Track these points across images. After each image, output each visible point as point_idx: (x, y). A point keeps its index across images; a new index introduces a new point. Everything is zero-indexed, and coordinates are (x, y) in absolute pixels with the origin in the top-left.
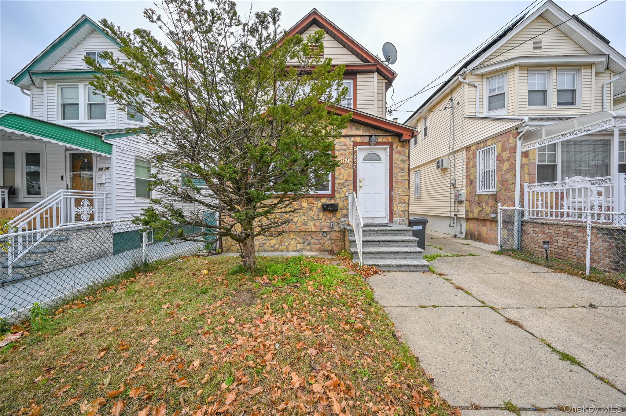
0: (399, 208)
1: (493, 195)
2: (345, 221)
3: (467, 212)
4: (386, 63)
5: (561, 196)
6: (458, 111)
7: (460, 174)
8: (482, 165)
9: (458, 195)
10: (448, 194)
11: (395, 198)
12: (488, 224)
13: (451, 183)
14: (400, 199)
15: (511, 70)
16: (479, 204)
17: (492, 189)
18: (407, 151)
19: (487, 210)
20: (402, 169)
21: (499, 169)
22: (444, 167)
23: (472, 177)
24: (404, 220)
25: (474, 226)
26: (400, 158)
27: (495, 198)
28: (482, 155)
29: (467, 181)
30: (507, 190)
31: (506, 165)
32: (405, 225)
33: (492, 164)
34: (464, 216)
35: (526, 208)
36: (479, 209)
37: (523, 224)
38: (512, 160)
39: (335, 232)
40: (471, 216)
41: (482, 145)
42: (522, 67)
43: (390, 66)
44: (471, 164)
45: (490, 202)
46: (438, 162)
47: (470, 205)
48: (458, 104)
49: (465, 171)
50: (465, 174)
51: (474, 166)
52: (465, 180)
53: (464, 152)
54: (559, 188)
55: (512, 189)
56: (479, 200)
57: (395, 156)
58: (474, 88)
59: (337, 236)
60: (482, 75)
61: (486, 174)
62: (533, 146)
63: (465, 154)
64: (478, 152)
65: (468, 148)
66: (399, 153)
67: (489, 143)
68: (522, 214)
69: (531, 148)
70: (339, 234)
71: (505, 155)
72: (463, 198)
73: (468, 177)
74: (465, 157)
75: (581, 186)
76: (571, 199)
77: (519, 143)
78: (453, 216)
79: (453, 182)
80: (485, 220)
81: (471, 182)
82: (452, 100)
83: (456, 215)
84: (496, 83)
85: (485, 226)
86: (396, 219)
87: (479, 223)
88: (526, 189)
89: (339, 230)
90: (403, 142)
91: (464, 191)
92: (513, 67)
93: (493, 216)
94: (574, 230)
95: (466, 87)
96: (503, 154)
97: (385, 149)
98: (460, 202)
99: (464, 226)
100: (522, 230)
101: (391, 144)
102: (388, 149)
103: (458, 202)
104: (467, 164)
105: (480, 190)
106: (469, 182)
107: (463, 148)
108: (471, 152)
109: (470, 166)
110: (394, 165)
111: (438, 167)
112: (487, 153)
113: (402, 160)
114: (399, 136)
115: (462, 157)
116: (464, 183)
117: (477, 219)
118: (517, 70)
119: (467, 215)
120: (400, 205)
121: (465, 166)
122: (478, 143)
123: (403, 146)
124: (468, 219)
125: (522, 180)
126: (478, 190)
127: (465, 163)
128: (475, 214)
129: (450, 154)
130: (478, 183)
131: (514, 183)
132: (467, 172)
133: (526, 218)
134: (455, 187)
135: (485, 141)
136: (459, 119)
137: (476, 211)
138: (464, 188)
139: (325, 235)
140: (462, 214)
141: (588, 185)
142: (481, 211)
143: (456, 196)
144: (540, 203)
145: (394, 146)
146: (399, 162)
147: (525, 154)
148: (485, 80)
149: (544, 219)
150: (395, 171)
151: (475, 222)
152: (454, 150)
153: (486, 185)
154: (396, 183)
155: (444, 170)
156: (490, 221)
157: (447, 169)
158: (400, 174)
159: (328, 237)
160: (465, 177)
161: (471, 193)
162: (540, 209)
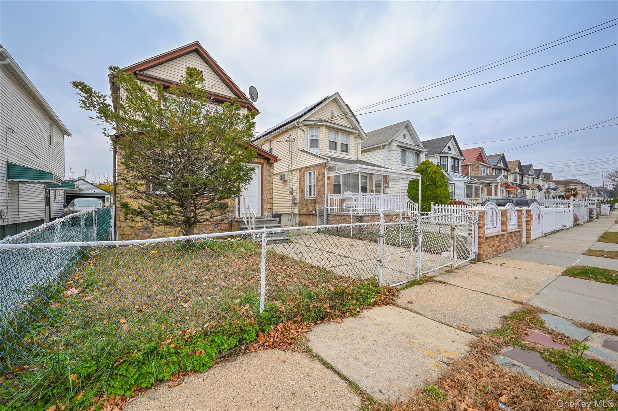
0: (267, 206)
1: (314, 200)
2: (232, 216)
3: (299, 210)
4: (251, 100)
5: (343, 201)
6: (294, 144)
7: (295, 185)
8: (308, 181)
9: (294, 199)
10: (288, 198)
11: (265, 200)
12: (311, 217)
13: (290, 191)
14: (268, 201)
15: (321, 127)
16: (306, 205)
17: (313, 196)
18: (272, 170)
19: (311, 208)
20: (269, 181)
21: (317, 185)
22: (285, 179)
23: (302, 188)
24: (270, 215)
25: (303, 218)
26: (268, 174)
27: (315, 201)
28: (308, 175)
29: (299, 190)
30: (321, 197)
31: (320, 183)
32: (271, 217)
33: (314, 182)
34: (298, 213)
35: (329, 207)
36: (307, 208)
37: (328, 215)
38: (323, 181)
39: (224, 224)
40: (302, 212)
41: (308, 169)
42: (327, 127)
43: (254, 103)
44: (302, 180)
45: (312, 204)
46: (281, 176)
47: (301, 206)
48: (294, 139)
49: (298, 184)
50: (298, 186)
51: (304, 182)
52: (298, 189)
53: (298, 171)
54: (341, 197)
55: (323, 197)
56: (306, 203)
57: (265, 172)
58: (303, 132)
59: (226, 227)
60: (307, 125)
61: (311, 187)
62: (332, 175)
63: (298, 173)
64: (306, 172)
65: (300, 169)
66: (267, 170)
67: (312, 168)
68: (327, 210)
69: (331, 175)
70: (227, 226)
71: (320, 177)
72: (297, 201)
73: (300, 188)
74: (298, 175)
75: (350, 196)
76: (346, 203)
77: (326, 171)
78: (291, 213)
79: (291, 190)
80: (310, 215)
81: (302, 191)
82: (290, 136)
83: (292, 212)
84: (314, 132)
85: (310, 218)
86: (265, 214)
87: (306, 216)
88: (329, 197)
89: (227, 222)
90: (270, 163)
91: (297, 197)
92: (322, 125)
93: (314, 212)
94: (347, 218)
95: (299, 130)
96: (319, 176)
97: (258, 167)
98: (296, 204)
99: (298, 219)
100: (328, 219)
101: (262, 164)
102: (260, 167)
103: (294, 203)
104: (300, 179)
105: (307, 197)
106: (301, 191)
107: (297, 169)
108: (302, 172)
109: (301, 181)
110: (264, 178)
111: (281, 179)
112: (310, 174)
113: (269, 175)
114: (268, 160)
115: (296, 175)
116: (298, 191)
117: (305, 214)
118: (324, 127)
119: (299, 212)
120: (267, 205)
121: (298, 180)
122: (306, 168)
123: (270, 166)
124: (300, 215)
125: (328, 192)
126: (306, 197)
127: (298, 179)
128: (304, 211)
129: (289, 171)
130: (306, 192)
131: (324, 194)
132: (299, 184)
133: (329, 213)
134: (292, 194)
135: (310, 167)
136: (295, 150)
137: (305, 209)
138: (298, 195)
139: (216, 226)
140: (297, 212)
141: (352, 196)
142: (307, 210)
143: (293, 200)
144: (335, 204)
145: (265, 166)
146: (267, 177)
147: (329, 178)
148: (309, 128)
149: (335, 212)
150: (265, 182)
151: (304, 216)
152: (292, 169)
153: (311, 194)
154: (266, 190)
155: (285, 182)
156: (312, 215)
157: (287, 181)
158: (267, 184)
159: (219, 228)
160: (298, 188)
161: (302, 198)
162: (335, 207)
